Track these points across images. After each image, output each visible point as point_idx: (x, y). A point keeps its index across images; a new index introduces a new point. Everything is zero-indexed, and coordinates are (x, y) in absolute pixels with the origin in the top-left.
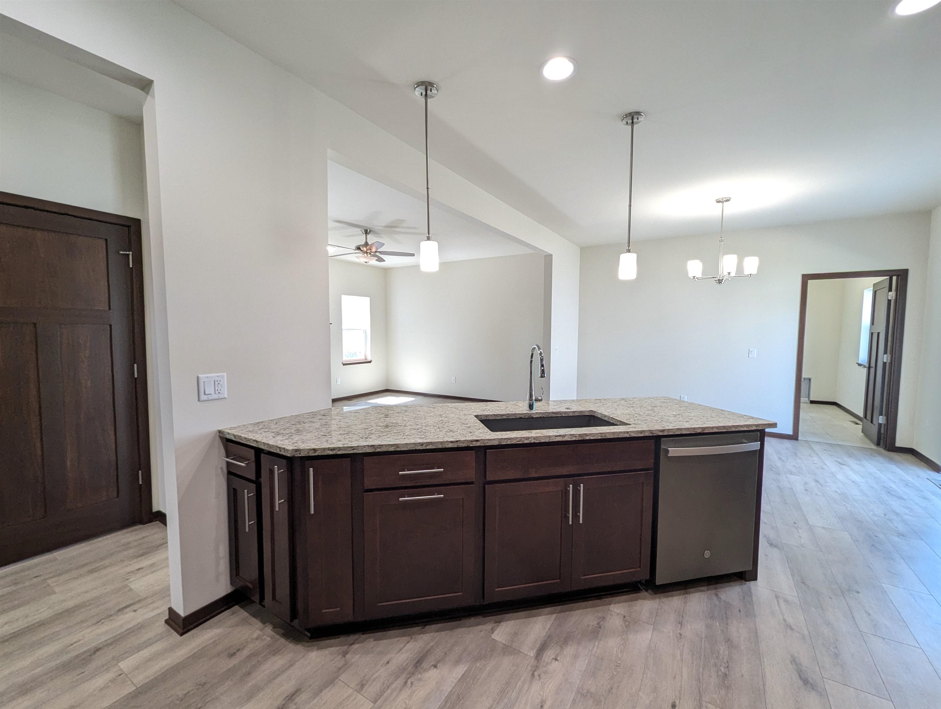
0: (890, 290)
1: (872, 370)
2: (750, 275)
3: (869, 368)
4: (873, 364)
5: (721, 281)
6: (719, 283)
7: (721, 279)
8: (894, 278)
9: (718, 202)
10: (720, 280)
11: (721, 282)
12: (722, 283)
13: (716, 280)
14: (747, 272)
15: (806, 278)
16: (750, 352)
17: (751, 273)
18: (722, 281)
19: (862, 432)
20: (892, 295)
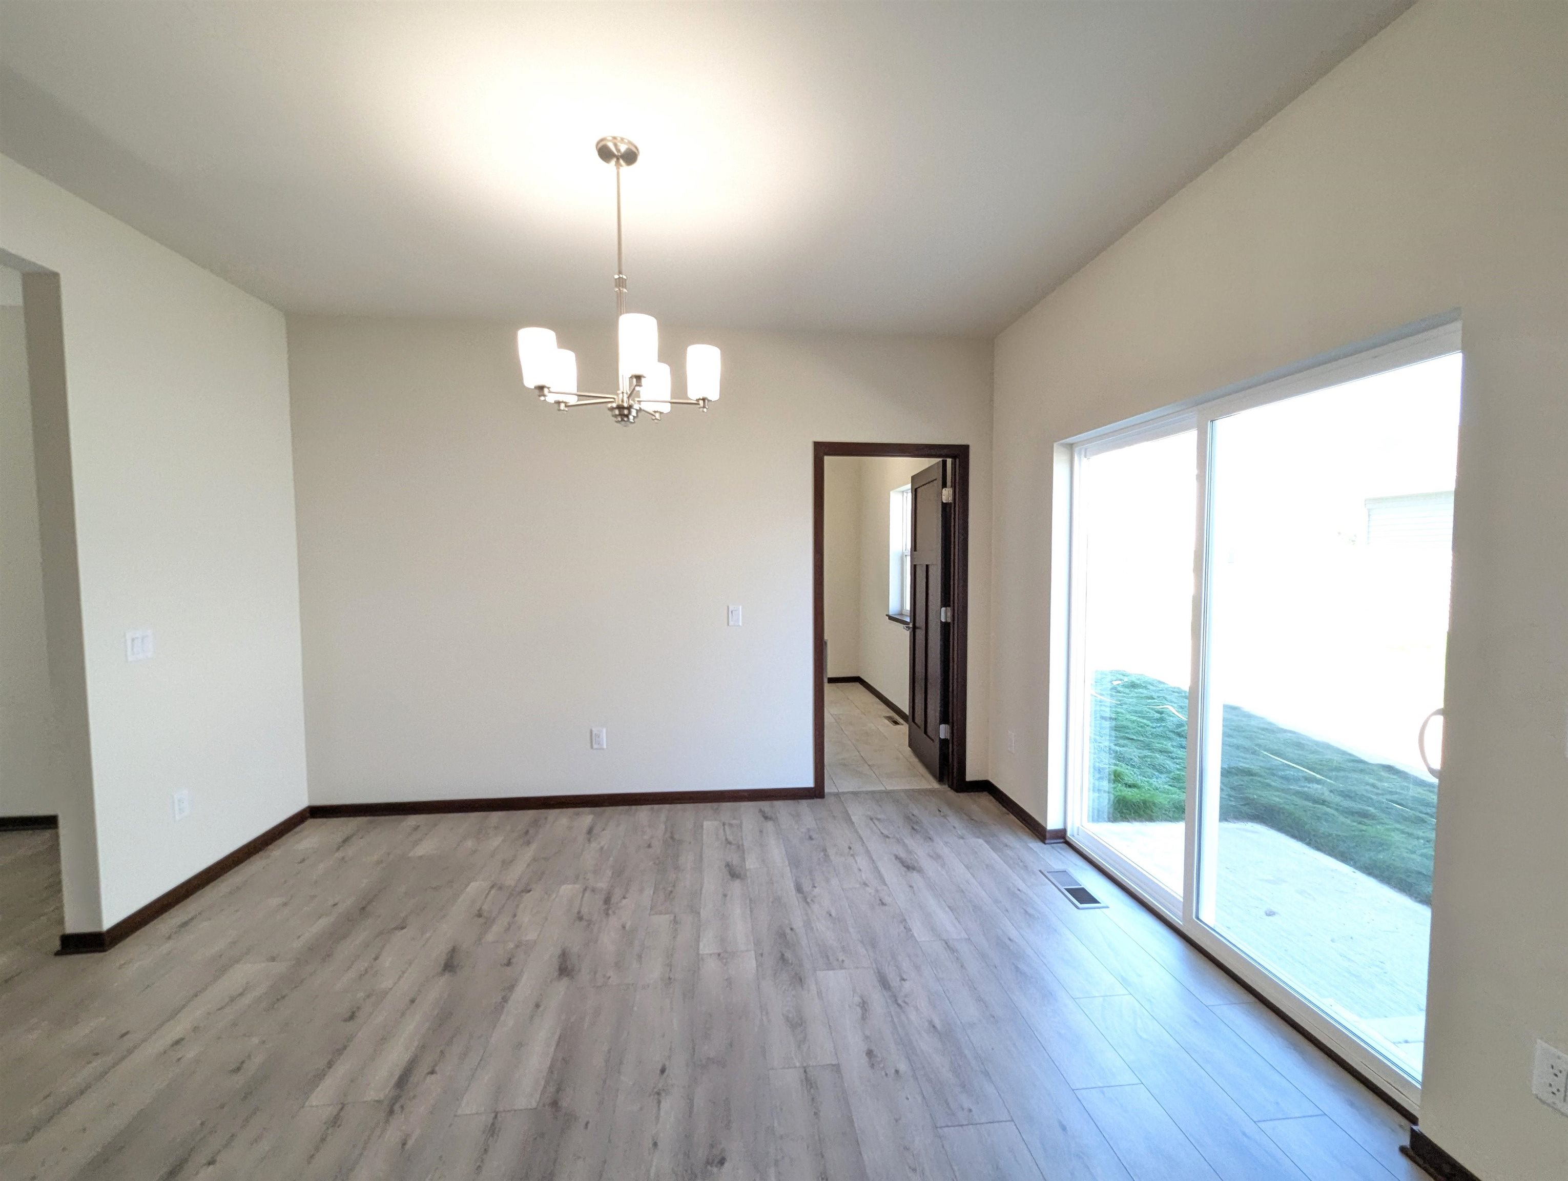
0: (944, 485)
1: (920, 634)
2: (704, 399)
3: (914, 629)
4: (921, 622)
5: (626, 412)
6: (623, 420)
7: (626, 405)
8: (949, 461)
9: (605, 153)
10: (624, 408)
11: (627, 416)
12: (631, 417)
13: (612, 409)
14: (694, 394)
15: (823, 450)
16: (730, 613)
17: (705, 396)
18: (630, 413)
19: (910, 745)
20: (947, 495)
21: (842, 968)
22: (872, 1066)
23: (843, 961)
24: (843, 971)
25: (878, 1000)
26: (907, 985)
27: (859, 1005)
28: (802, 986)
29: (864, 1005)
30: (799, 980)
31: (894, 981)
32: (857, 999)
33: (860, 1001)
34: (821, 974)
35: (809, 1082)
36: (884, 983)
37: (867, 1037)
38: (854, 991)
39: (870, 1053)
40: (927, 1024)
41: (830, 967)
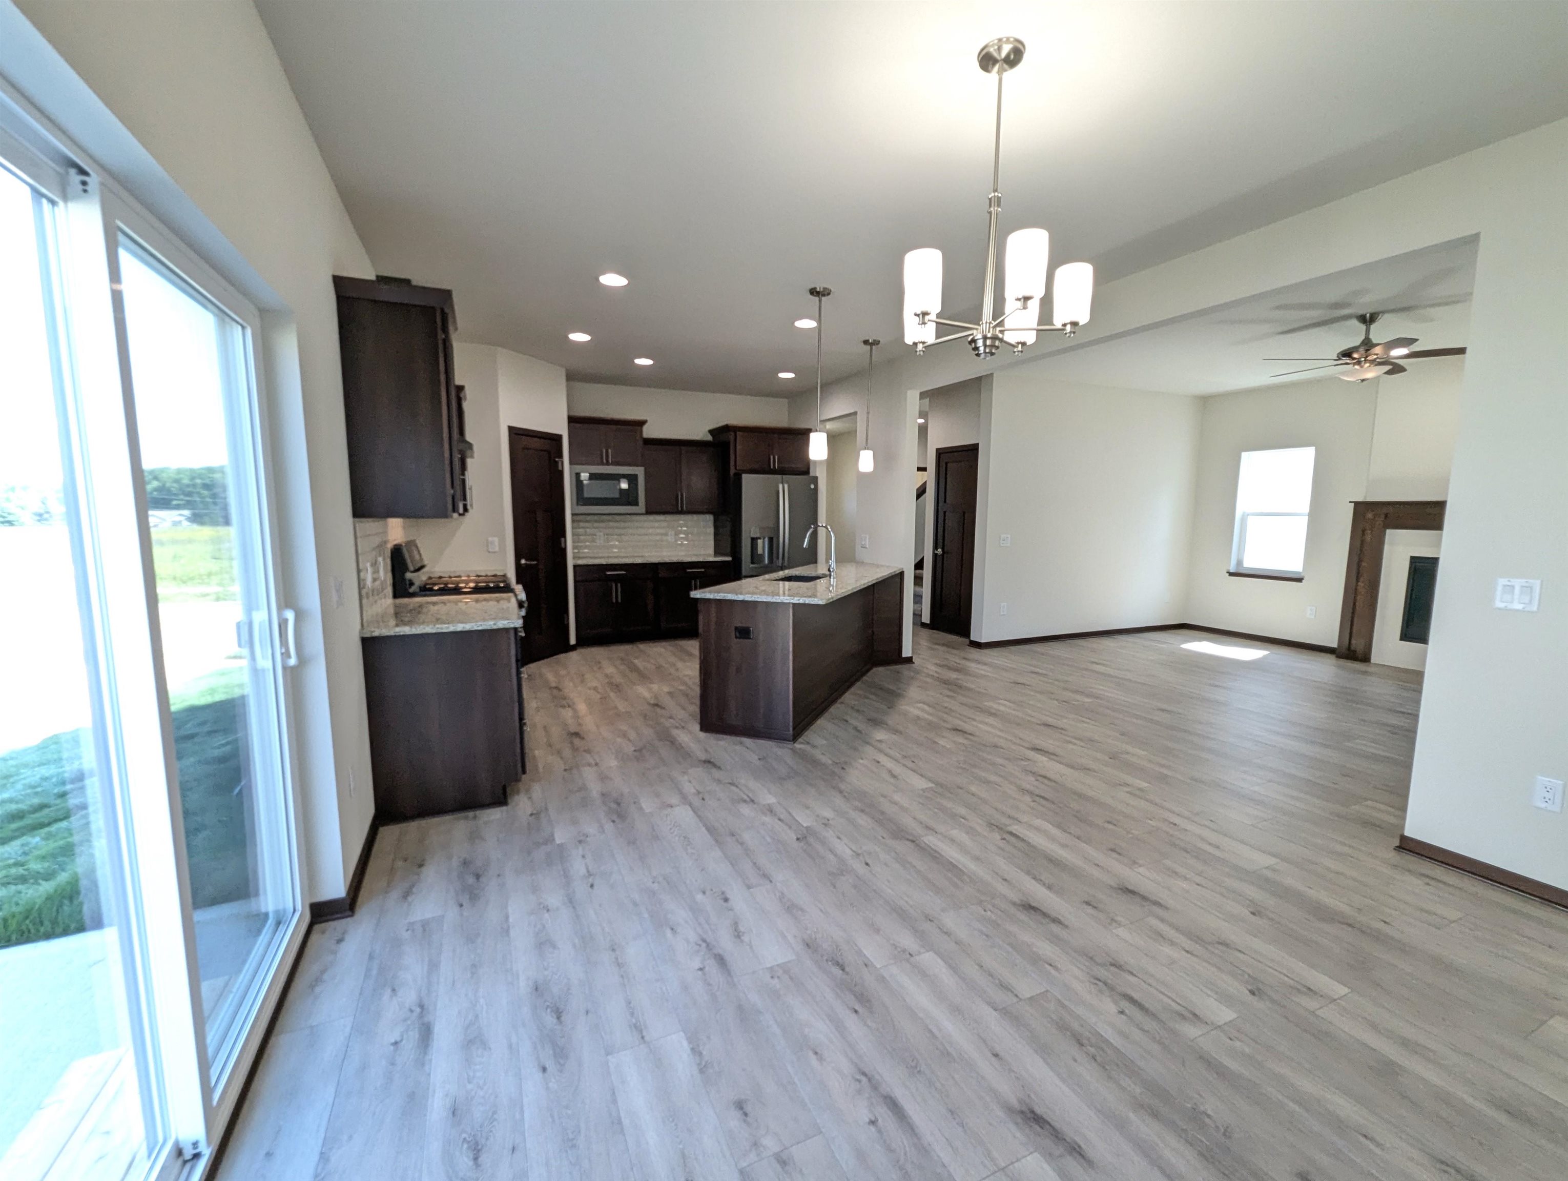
21: (771, 969)
22: (723, 893)
23: (772, 977)
24: (769, 965)
25: (726, 943)
26: (697, 964)
27: (744, 933)
28: (804, 940)
29: (738, 935)
30: (809, 945)
31: (712, 967)
32: (746, 938)
33: (742, 938)
34: (791, 956)
35: (766, 877)
36: (721, 960)
37: (731, 910)
38: (751, 947)
39: (726, 900)
40: (678, 931)
41: (785, 968)
